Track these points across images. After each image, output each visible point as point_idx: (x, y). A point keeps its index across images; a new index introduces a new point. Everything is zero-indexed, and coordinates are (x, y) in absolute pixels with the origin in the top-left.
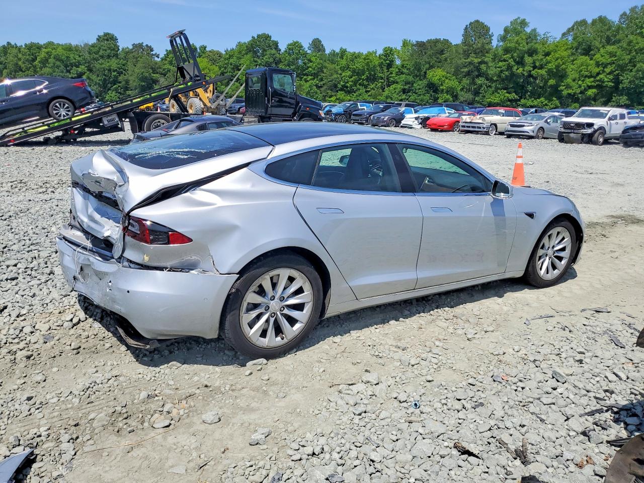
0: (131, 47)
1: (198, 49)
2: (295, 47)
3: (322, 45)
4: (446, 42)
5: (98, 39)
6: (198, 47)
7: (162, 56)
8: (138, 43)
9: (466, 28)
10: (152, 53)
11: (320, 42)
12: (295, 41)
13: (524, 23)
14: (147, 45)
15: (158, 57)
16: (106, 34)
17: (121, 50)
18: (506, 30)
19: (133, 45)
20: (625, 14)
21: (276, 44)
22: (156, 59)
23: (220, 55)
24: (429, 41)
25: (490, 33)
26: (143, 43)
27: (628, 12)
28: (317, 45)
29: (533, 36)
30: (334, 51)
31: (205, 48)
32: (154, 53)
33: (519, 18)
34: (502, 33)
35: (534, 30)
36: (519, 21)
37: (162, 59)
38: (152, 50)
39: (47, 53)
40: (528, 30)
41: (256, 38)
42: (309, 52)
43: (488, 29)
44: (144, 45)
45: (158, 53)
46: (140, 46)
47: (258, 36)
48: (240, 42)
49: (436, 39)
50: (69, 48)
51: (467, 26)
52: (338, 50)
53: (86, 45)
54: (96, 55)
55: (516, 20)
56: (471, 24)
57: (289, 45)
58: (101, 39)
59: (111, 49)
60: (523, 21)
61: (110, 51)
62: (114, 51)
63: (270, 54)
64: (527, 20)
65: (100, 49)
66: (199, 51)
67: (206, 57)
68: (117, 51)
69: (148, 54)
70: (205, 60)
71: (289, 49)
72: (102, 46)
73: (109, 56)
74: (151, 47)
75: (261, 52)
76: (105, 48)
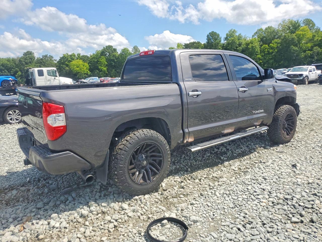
0: (42, 57)
1: (76, 55)
2: (125, 51)
3: (138, 49)
5: (24, 54)
6: (76, 54)
7: (58, 60)
8: (45, 55)
9: (208, 36)
10: (52, 59)
11: (137, 47)
12: (125, 48)
13: (234, 31)
14: (50, 56)
16: (28, 52)
17: (36, 58)
18: (227, 35)
20: (280, 24)
21: (115, 50)
23: (88, 57)
24: (190, 43)
25: (220, 37)
27: (282, 23)
28: (136, 48)
29: (239, 38)
31: (80, 55)
32: (54, 59)
33: (232, 29)
34: (225, 36)
35: (240, 34)
36: (232, 31)
37: (58, 62)
38: (52, 57)
40: (237, 34)
41: (105, 48)
42: (132, 52)
43: (218, 35)
44: (48, 55)
45: (56, 59)
46: (46, 56)
48: (97, 50)
49: (194, 42)
50: (8, 60)
51: (208, 34)
53: (18, 58)
54: (24, 63)
55: (231, 30)
56: (210, 33)
57: (122, 50)
58: (25, 54)
59: (31, 59)
60: (234, 30)
61: (31, 60)
62: (33, 60)
63: (113, 55)
64: (236, 30)
65: (25, 59)
66: (77, 56)
67: (81, 59)
68: (34, 60)
69: (51, 60)
70: (81, 60)
71: (123, 52)
72: (26, 58)
73: (30, 63)
74: (52, 56)
75: (108, 54)
76: (28, 59)
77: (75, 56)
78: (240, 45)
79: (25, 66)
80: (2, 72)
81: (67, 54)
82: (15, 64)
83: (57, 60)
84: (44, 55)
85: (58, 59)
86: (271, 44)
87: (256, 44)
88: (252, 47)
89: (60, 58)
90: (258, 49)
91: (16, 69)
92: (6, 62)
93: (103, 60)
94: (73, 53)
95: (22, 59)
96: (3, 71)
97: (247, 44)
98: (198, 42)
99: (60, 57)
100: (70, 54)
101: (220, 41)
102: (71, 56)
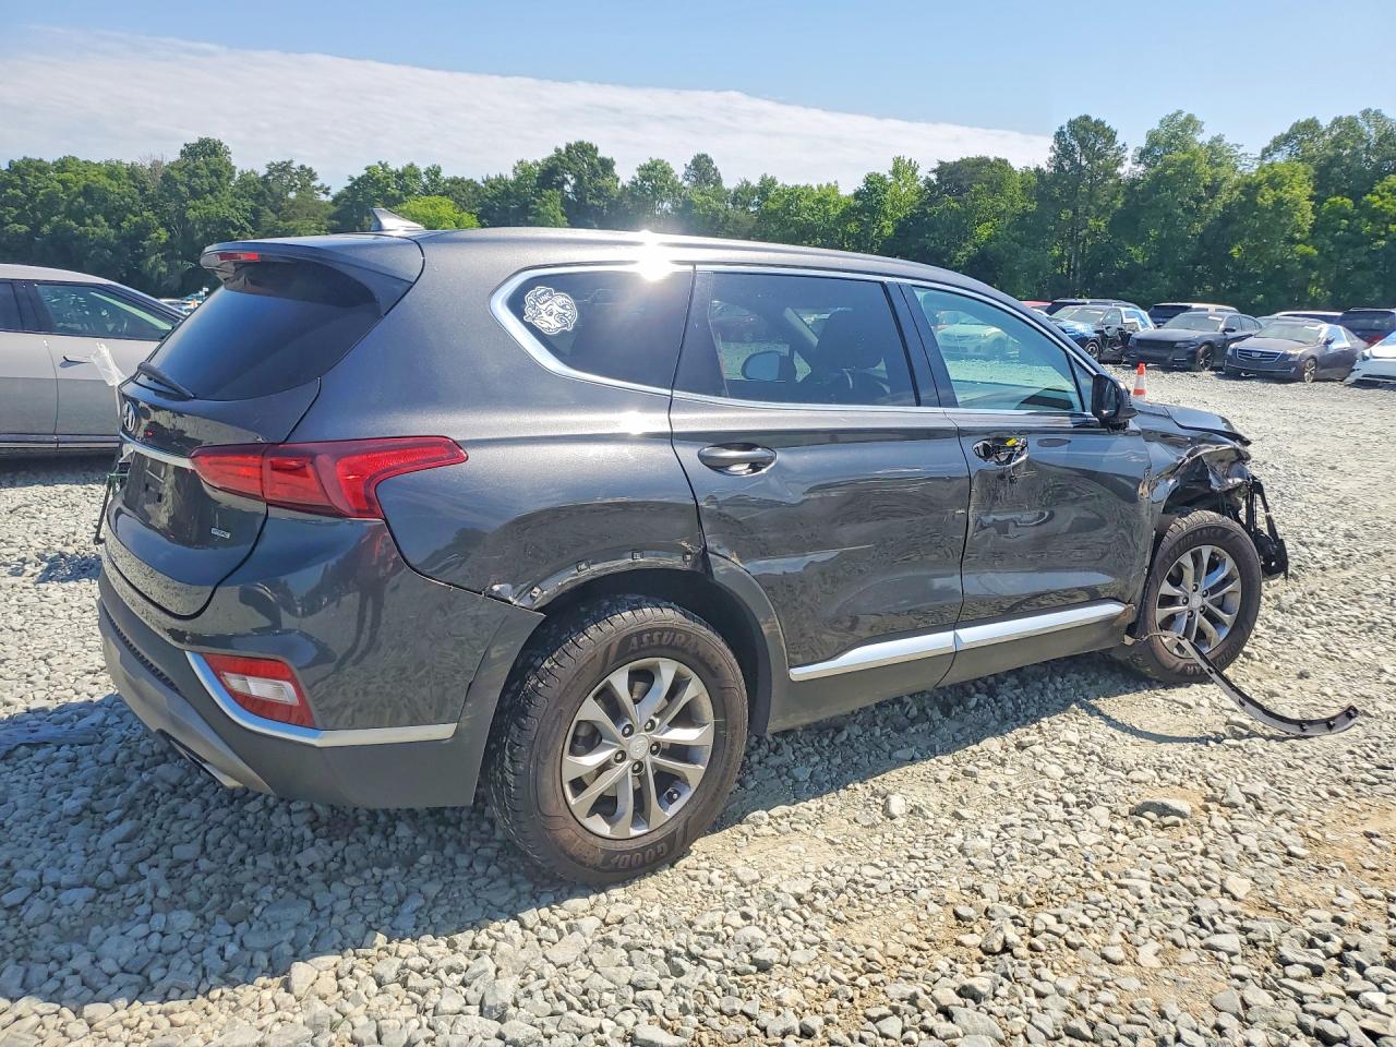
0: (263, 172)
1: (423, 175)
2: (654, 173)
3: (716, 170)
4: (1002, 164)
5: (182, 152)
6: (423, 171)
7: (338, 189)
8: (280, 161)
9: (1060, 135)
10: (313, 183)
11: (710, 162)
12: (654, 159)
13: (1190, 123)
14: (302, 167)
15: (327, 194)
16: (203, 143)
17: (237, 176)
18: (1153, 139)
19: (268, 166)
21: (607, 165)
22: (323, 197)
23: (476, 188)
25: (1119, 144)
26: (291, 162)
28: (702, 168)
29: (1216, 152)
30: (748, 184)
31: (437, 173)
32: (316, 183)
33: (1180, 112)
34: (1143, 143)
35: (1219, 139)
36: (1182, 118)
37: (336, 200)
38: (312, 175)
39: (63, 182)
40: (1203, 138)
41: (564, 152)
42: (686, 184)
43: (1111, 137)
44: (296, 165)
45: (328, 186)
46: (284, 168)
47: (569, 147)
48: (522, 162)
50: (112, 172)
51: (1062, 128)
52: (755, 182)
53: (156, 164)
54: (183, 189)
55: (1172, 119)
56: (1071, 123)
57: (641, 169)
58: (191, 152)
59: (216, 173)
60: (1190, 119)
61: (214, 179)
62: (223, 180)
63: (600, 189)
64: (1199, 118)
65: (193, 174)
66: (425, 179)
67: (445, 193)
68: (229, 178)
69: (305, 186)
70: (445, 200)
71: (644, 178)
72: (197, 167)
73: (211, 191)
74: (310, 170)
75: (573, 182)
76: (205, 172)
77: (417, 176)
78: (1213, 189)
79: (191, 203)
80: (84, 225)
81: (384, 166)
82: (142, 191)
83: (334, 191)
84: (278, 160)
85: (338, 186)
86: (1369, 197)
87: (1297, 191)
88: (1279, 202)
89: (349, 183)
90: (1306, 216)
91: (145, 213)
92: (104, 181)
93: (550, 207)
94: (411, 166)
95: (175, 174)
96: (89, 221)
97: (1250, 189)
98: (999, 160)
99: (352, 179)
100: (396, 165)
101: (1119, 163)
102: (400, 176)
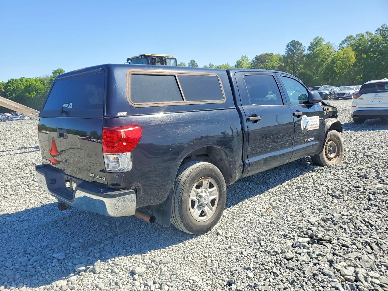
5: (53, 73)
9: (288, 45)
11: (195, 61)
12: (180, 62)
13: (321, 39)
16: (59, 70)
18: (312, 44)
25: (303, 46)
28: (193, 63)
29: (328, 46)
30: (206, 66)
33: (318, 37)
34: (309, 45)
35: (329, 43)
39: (23, 84)
40: (325, 43)
43: (301, 45)
50: (36, 80)
51: (288, 44)
53: (47, 77)
55: (316, 39)
56: (290, 42)
58: (55, 73)
78: (329, 55)
80: (30, 94)
82: (44, 84)
92: (34, 83)
95: (53, 79)
96: (32, 93)
98: (271, 54)
101: (304, 51)
